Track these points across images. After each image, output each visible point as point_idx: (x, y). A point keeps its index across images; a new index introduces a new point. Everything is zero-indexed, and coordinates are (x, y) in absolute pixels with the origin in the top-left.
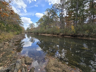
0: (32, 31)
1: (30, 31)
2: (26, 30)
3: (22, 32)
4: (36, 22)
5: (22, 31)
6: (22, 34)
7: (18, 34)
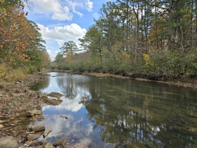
0: (68, 65)
1: (63, 65)
2: (55, 61)
3: (42, 68)
4: (79, 39)
5: (43, 65)
6: (40, 72)
7: (31, 72)
